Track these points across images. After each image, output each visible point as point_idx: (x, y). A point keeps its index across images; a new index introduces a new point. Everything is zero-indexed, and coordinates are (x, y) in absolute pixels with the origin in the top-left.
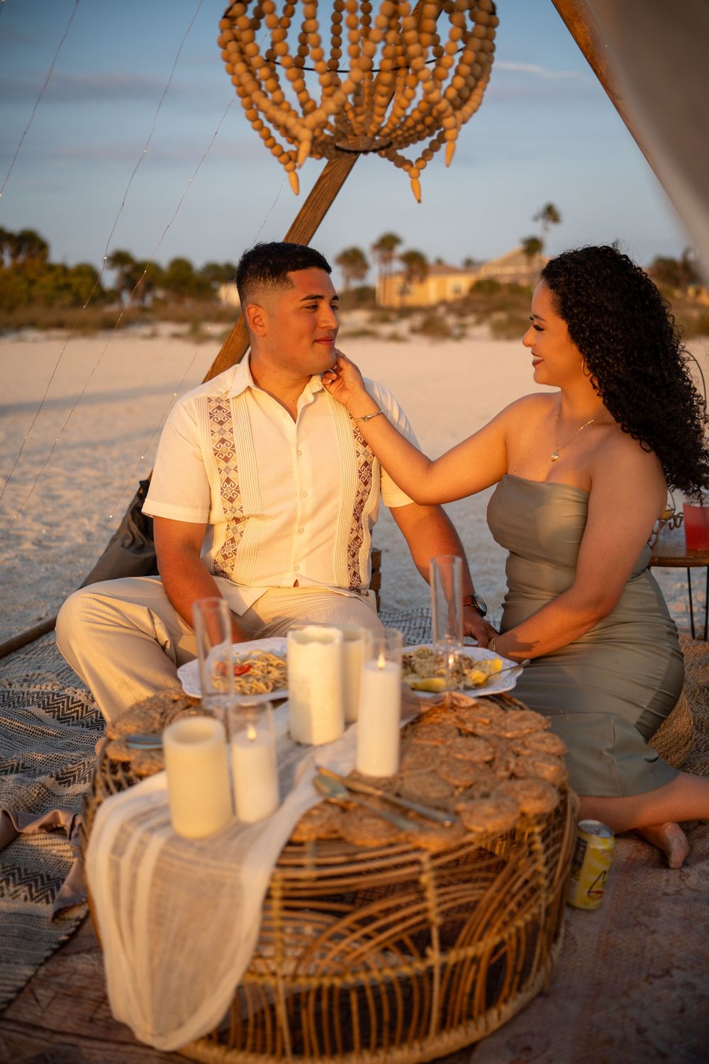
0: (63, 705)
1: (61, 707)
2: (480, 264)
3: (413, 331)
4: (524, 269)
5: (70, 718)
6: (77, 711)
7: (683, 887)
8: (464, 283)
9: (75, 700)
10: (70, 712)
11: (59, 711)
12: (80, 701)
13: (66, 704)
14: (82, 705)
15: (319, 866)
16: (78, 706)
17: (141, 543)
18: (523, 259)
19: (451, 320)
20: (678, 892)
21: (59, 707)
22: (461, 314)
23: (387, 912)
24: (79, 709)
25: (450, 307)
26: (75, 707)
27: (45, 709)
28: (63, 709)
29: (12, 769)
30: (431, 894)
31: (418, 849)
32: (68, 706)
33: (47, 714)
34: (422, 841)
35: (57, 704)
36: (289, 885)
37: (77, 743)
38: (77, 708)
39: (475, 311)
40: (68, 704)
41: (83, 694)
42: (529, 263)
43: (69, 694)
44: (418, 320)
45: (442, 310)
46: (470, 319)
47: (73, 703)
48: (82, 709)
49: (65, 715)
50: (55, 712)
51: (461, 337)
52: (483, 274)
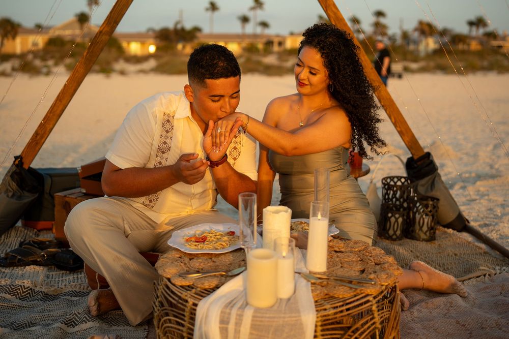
0: (19, 290)
1: (19, 292)
2: (49, 28)
3: (14, 69)
4: (77, 31)
5: (26, 297)
6: (29, 293)
7: (413, 317)
8: (40, 40)
9: (26, 287)
10: (25, 294)
11: (18, 295)
12: (29, 287)
13: (21, 290)
14: (31, 289)
15: (334, 308)
16: (29, 290)
17: (19, 194)
18: (77, 25)
19: (38, 63)
20: (413, 320)
21: (18, 293)
22: (44, 59)
23: (363, 325)
24: (30, 291)
25: (36, 54)
26: (27, 291)
27: (10, 294)
28: (20, 293)
29: (26, 325)
30: (376, 315)
31: (368, 295)
32: (23, 291)
33: (13, 297)
34: (369, 291)
35: (15, 290)
36: (324, 318)
37: (49, 308)
38: (29, 291)
39: (52, 57)
40: (22, 289)
41: (29, 282)
42: (82, 28)
43: (20, 284)
44: (16, 63)
45: (30, 57)
46: (50, 63)
47: (25, 289)
48: (32, 291)
49: (23, 296)
50: (16, 295)
51: (48, 74)
52: (53, 34)
